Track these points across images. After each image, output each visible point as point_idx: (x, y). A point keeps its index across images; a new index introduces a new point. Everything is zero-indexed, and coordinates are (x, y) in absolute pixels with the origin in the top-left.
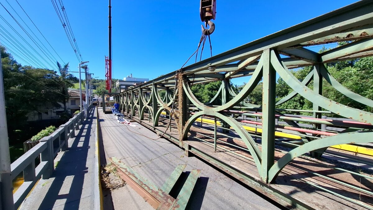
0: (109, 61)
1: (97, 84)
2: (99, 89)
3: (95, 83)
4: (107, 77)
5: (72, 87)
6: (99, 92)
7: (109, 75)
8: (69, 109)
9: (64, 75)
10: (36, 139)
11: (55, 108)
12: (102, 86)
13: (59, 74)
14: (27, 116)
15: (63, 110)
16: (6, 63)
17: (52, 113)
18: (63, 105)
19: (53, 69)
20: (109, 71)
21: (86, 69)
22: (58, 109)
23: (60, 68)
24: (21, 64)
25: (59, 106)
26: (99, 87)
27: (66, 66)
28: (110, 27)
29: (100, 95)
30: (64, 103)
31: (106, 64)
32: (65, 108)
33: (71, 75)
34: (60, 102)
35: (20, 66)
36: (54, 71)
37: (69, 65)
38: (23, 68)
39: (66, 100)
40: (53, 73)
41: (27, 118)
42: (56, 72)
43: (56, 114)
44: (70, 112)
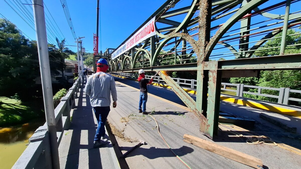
0: (97, 38)
1: (86, 56)
2: (87, 60)
3: (84, 55)
4: (94, 51)
5: (68, 58)
6: (88, 62)
7: (96, 50)
8: (66, 76)
9: (61, 48)
10: (56, 98)
11: (55, 74)
12: (89, 58)
13: (57, 47)
14: (34, 80)
15: (61, 76)
16: (17, 37)
17: (53, 78)
18: (62, 72)
19: (53, 44)
20: (96, 46)
21: (81, 44)
22: (57, 75)
23: (58, 43)
24: (28, 39)
25: (58, 73)
26: (87, 59)
27: (63, 41)
28: (98, 9)
29: (88, 65)
30: (62, 71)
31: (94, 40)
32: (63, 75)
33: (67, 48)
34: (59, 70)
35: (28, 40)
36: (54, 45)
37: (65, 40)
38: (30, 42)
39: (64, 69)
40: (53, 47)
41: (35, 82)
42: (55, 46)
43: (55, 79)
44: (66, 78)
